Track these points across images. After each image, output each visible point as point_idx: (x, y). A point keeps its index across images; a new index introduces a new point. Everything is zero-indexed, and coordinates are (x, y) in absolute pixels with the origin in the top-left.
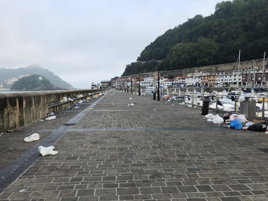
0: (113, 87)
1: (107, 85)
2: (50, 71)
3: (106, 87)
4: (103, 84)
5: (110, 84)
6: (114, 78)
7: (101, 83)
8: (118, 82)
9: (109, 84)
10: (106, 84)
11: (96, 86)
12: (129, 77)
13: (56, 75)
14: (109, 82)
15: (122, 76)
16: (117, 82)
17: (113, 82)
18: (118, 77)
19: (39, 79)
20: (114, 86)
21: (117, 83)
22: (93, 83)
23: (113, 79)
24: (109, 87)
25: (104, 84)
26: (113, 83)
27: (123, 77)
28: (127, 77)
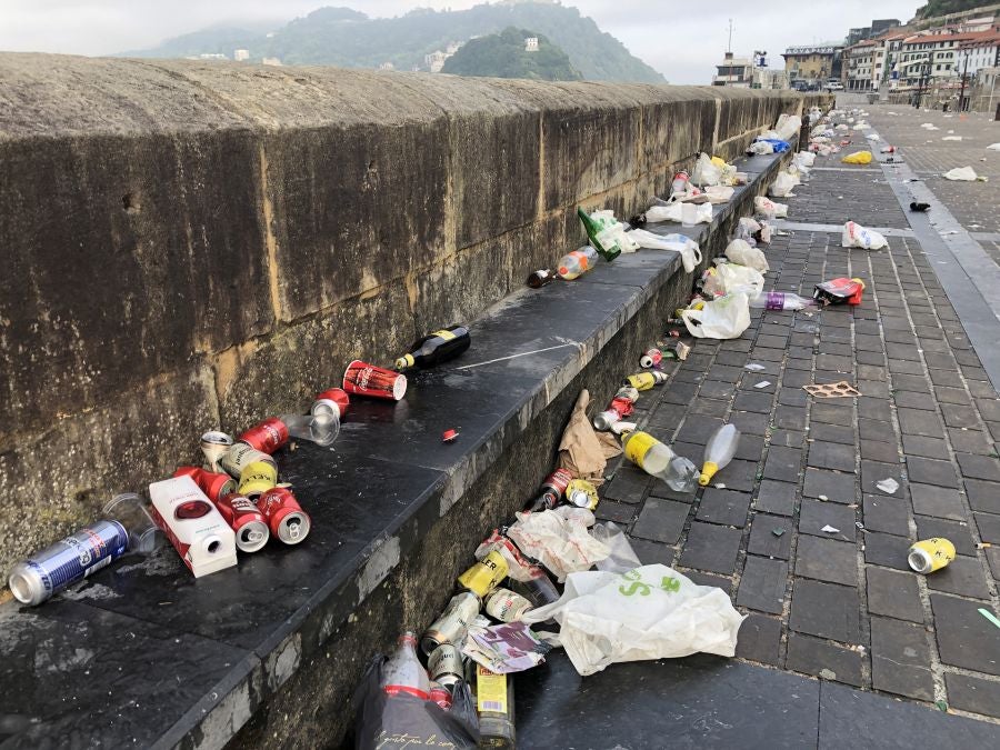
0: (855, 85)
1: (818, 71)
2: (583, 15)
3: (810, 82)
4: (796, 67)
5: (836, 62)
6: (866, 30)
7: (786, 57)
8: (892, 48)
9: (829, 68)
10: (814, 65)
11: (746, 75)
12: (977, 16)
13: (607, 35)
14: (830, 55)
15: (920, 12)
16: (884, 50)
17: (861, 51)
18: (896, 22)
19: (527, 49)
20: (860, 77)
21: (881, 60)
22: (729, 55)
23: (858, 36)
24: (830, 85)
25: (801, 65)
26: (859, 58)
27: (930, 19)
28: (957, 20)
